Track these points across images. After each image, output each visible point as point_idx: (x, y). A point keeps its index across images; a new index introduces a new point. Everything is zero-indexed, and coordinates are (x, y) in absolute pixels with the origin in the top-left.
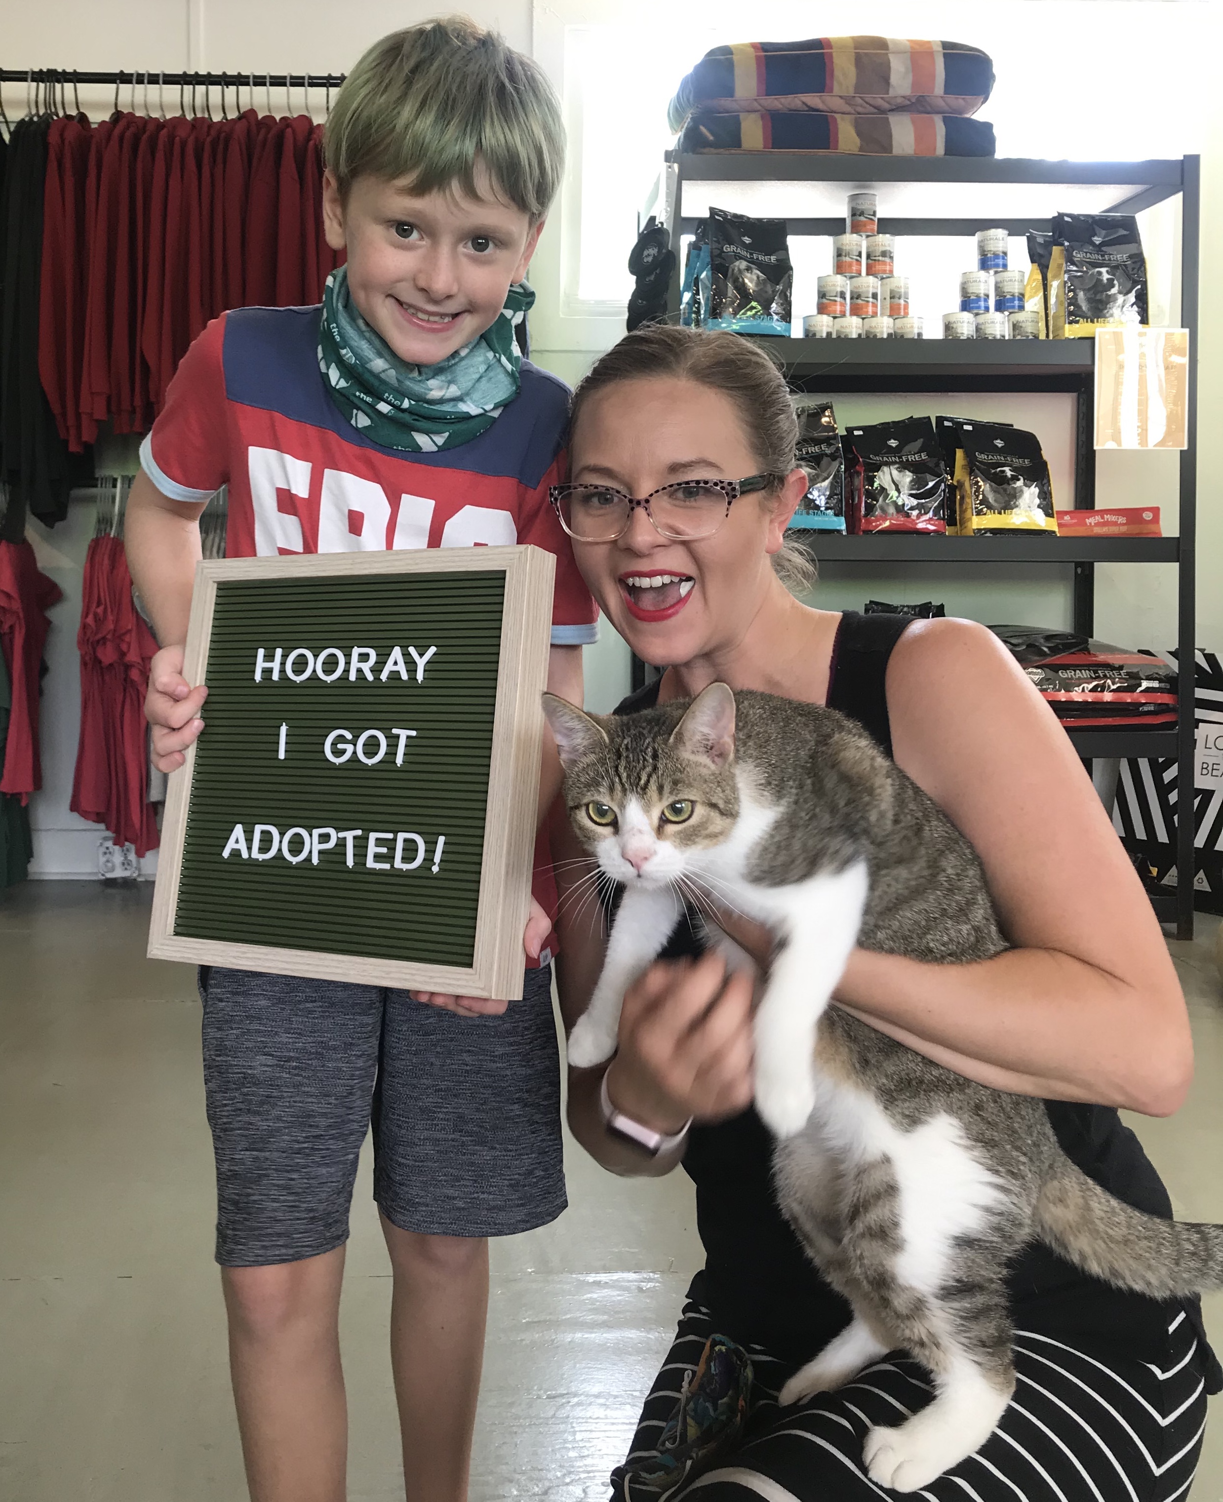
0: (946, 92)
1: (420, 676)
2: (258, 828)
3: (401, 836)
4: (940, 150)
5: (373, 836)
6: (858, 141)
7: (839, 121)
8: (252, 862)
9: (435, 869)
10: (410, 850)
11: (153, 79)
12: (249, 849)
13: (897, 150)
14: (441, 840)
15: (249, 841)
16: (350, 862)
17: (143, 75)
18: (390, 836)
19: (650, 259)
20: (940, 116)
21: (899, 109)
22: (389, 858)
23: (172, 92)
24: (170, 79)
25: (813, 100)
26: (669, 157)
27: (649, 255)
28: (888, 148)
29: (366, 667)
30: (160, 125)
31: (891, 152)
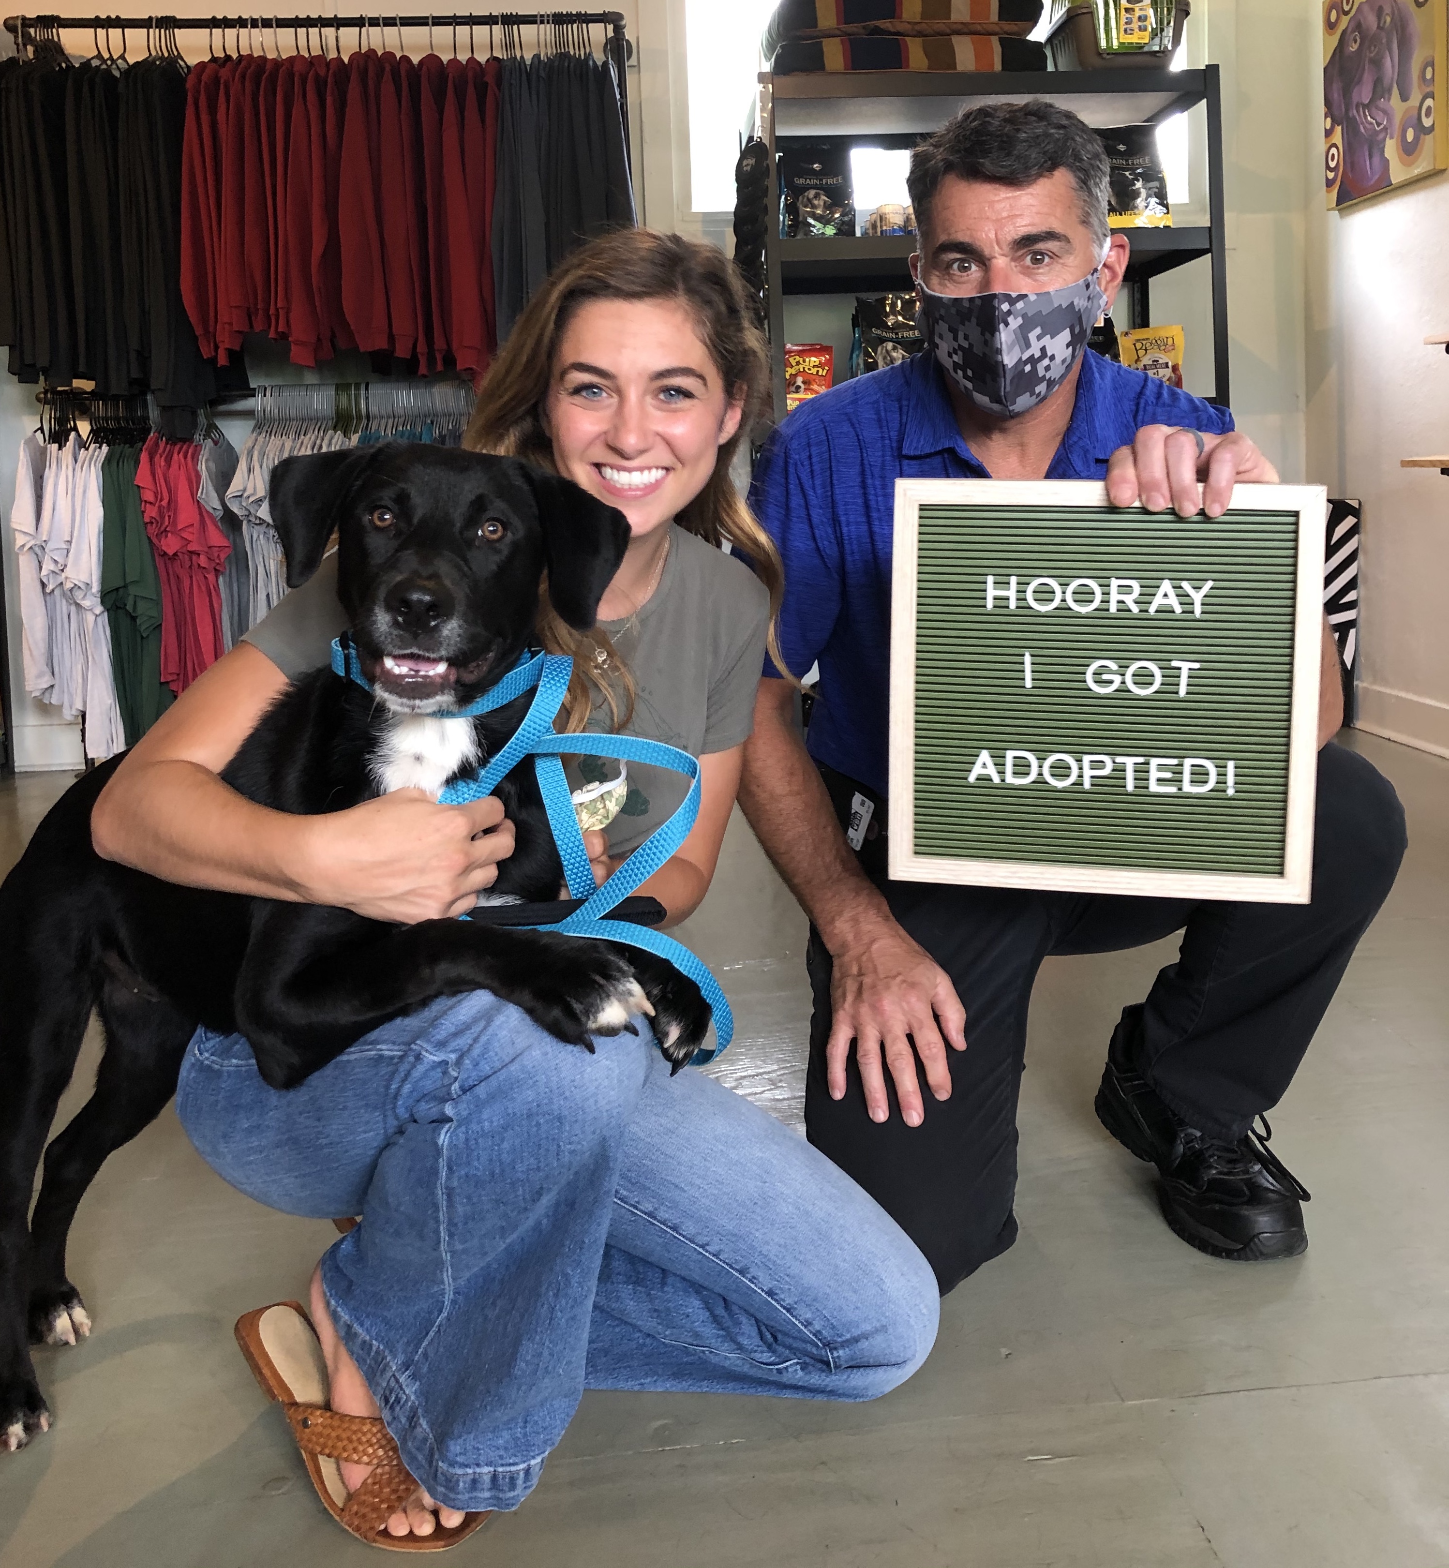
0: (1001, 18)
1: (1198, 609)
2: (1010, 755)
3: (1188, 763)
4: (998, 67)
5: (1154, 762)
6: (926, 61)
7: (909, 43)
8: (1004, 787)
9: (1231, 792)
10: (1199, 776)
11: (267, 23)
12: (1002, 773)
13: (960, 68)
14: (1231, 765)
15: (1000, 766)
16: (1130, 786)
17: (257, 20)
18: (1175, 761)
19: (749, 168)
20: (997, 38)
21: (958, 33)
22: (1177, 781)
23: (286, 35)
24: (283, 23)
25: (885, 24)
26: (762, 78)
27: (748, 165)
28: (954, 66)
29: (1129, 600)
30: (277, 64)
31: (955, 68)
